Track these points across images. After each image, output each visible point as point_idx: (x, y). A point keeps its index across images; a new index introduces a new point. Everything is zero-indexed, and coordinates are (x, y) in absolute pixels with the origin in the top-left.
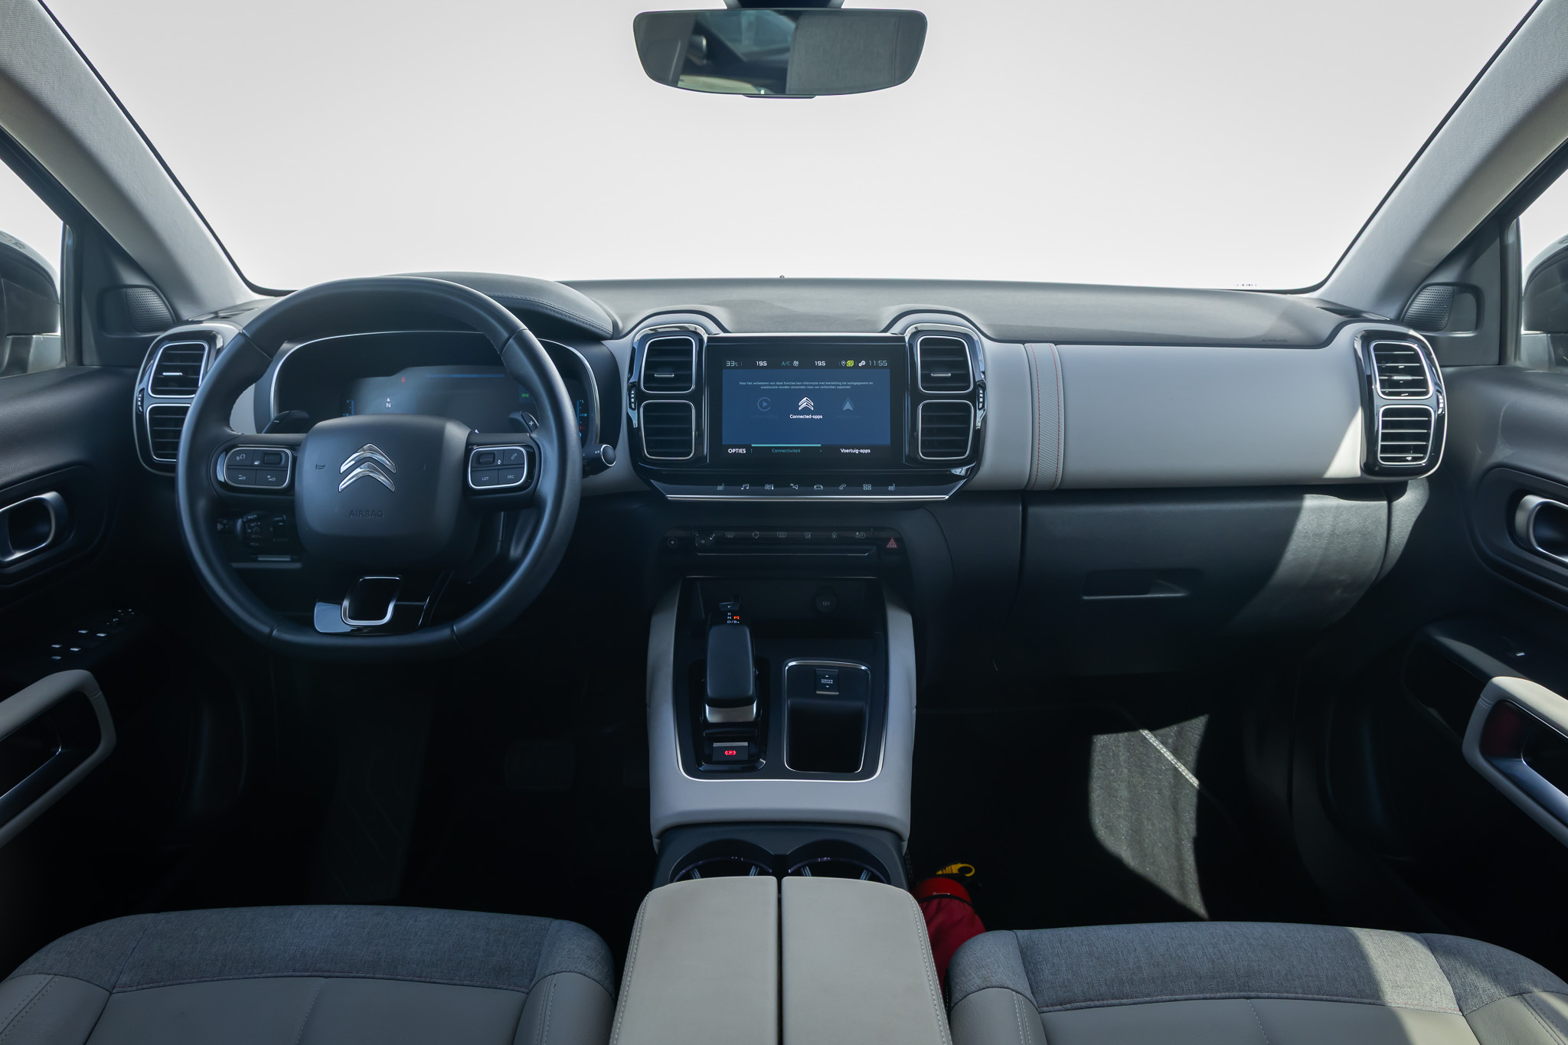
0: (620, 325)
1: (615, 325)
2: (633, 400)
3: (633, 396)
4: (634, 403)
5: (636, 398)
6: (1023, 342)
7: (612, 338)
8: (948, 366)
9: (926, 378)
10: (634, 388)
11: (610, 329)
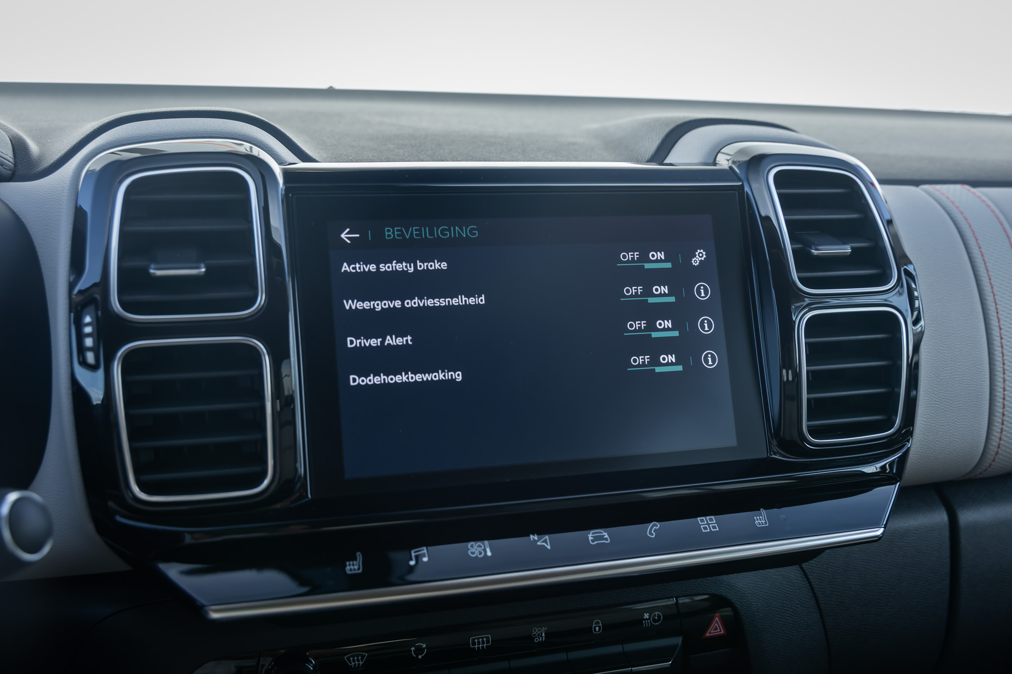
0: (34, 147)
1: (19, 147)
2: (89, 342)
3: (88, 330)
4: (94, 349)
5: (98, 336)
6: (916, 183)
7: (13, 176)
8: (839, 231)
9: (804, 260)
10: (91, 308)
11: (8, 153)
